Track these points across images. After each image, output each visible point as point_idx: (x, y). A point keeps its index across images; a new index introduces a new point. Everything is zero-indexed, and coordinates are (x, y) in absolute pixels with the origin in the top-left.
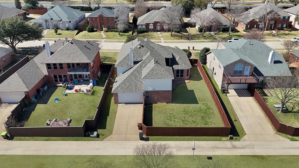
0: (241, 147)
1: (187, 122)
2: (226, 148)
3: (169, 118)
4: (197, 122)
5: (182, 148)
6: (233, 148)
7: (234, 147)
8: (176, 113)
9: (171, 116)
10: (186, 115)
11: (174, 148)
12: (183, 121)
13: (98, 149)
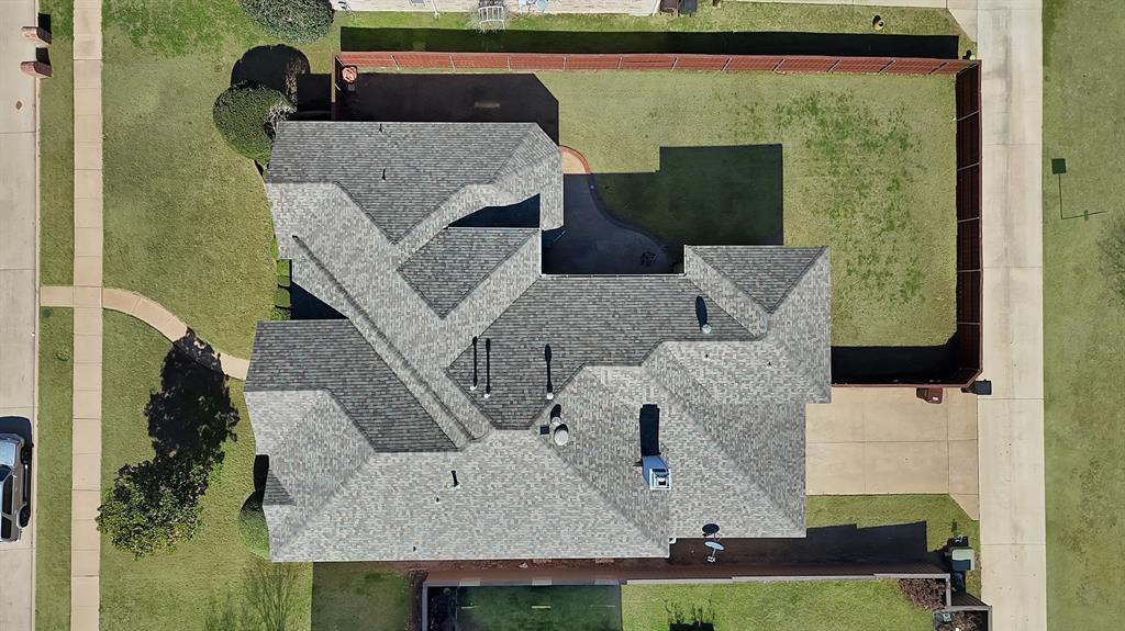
0: (1001, 50)
1: (894, 213)
2: (1008, 100)
3: (872, 280)
4: (895, 175)
5: (1006, 250)
6: (1006, 77)
7: (1004, 71)
8: (845, 250)
9: (864, 269)
10: (857, 209)
11: (1008, 274)
12: (891, 227)
13: (1016, 529)
